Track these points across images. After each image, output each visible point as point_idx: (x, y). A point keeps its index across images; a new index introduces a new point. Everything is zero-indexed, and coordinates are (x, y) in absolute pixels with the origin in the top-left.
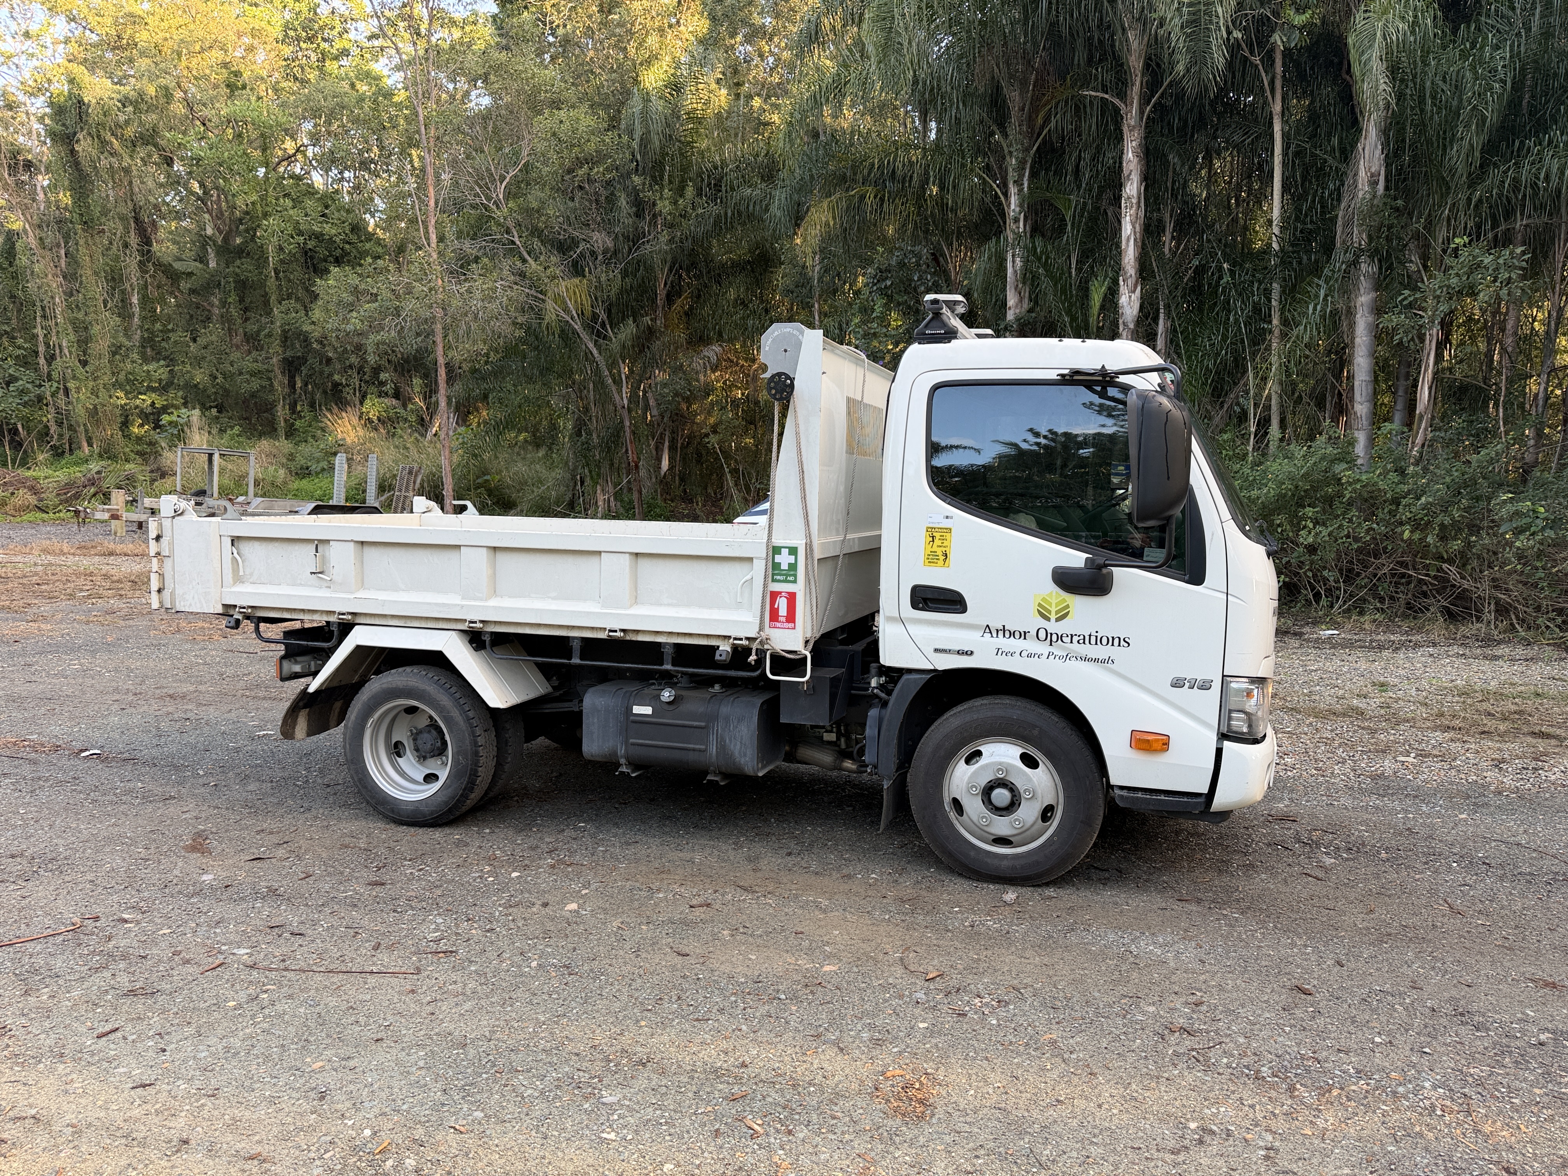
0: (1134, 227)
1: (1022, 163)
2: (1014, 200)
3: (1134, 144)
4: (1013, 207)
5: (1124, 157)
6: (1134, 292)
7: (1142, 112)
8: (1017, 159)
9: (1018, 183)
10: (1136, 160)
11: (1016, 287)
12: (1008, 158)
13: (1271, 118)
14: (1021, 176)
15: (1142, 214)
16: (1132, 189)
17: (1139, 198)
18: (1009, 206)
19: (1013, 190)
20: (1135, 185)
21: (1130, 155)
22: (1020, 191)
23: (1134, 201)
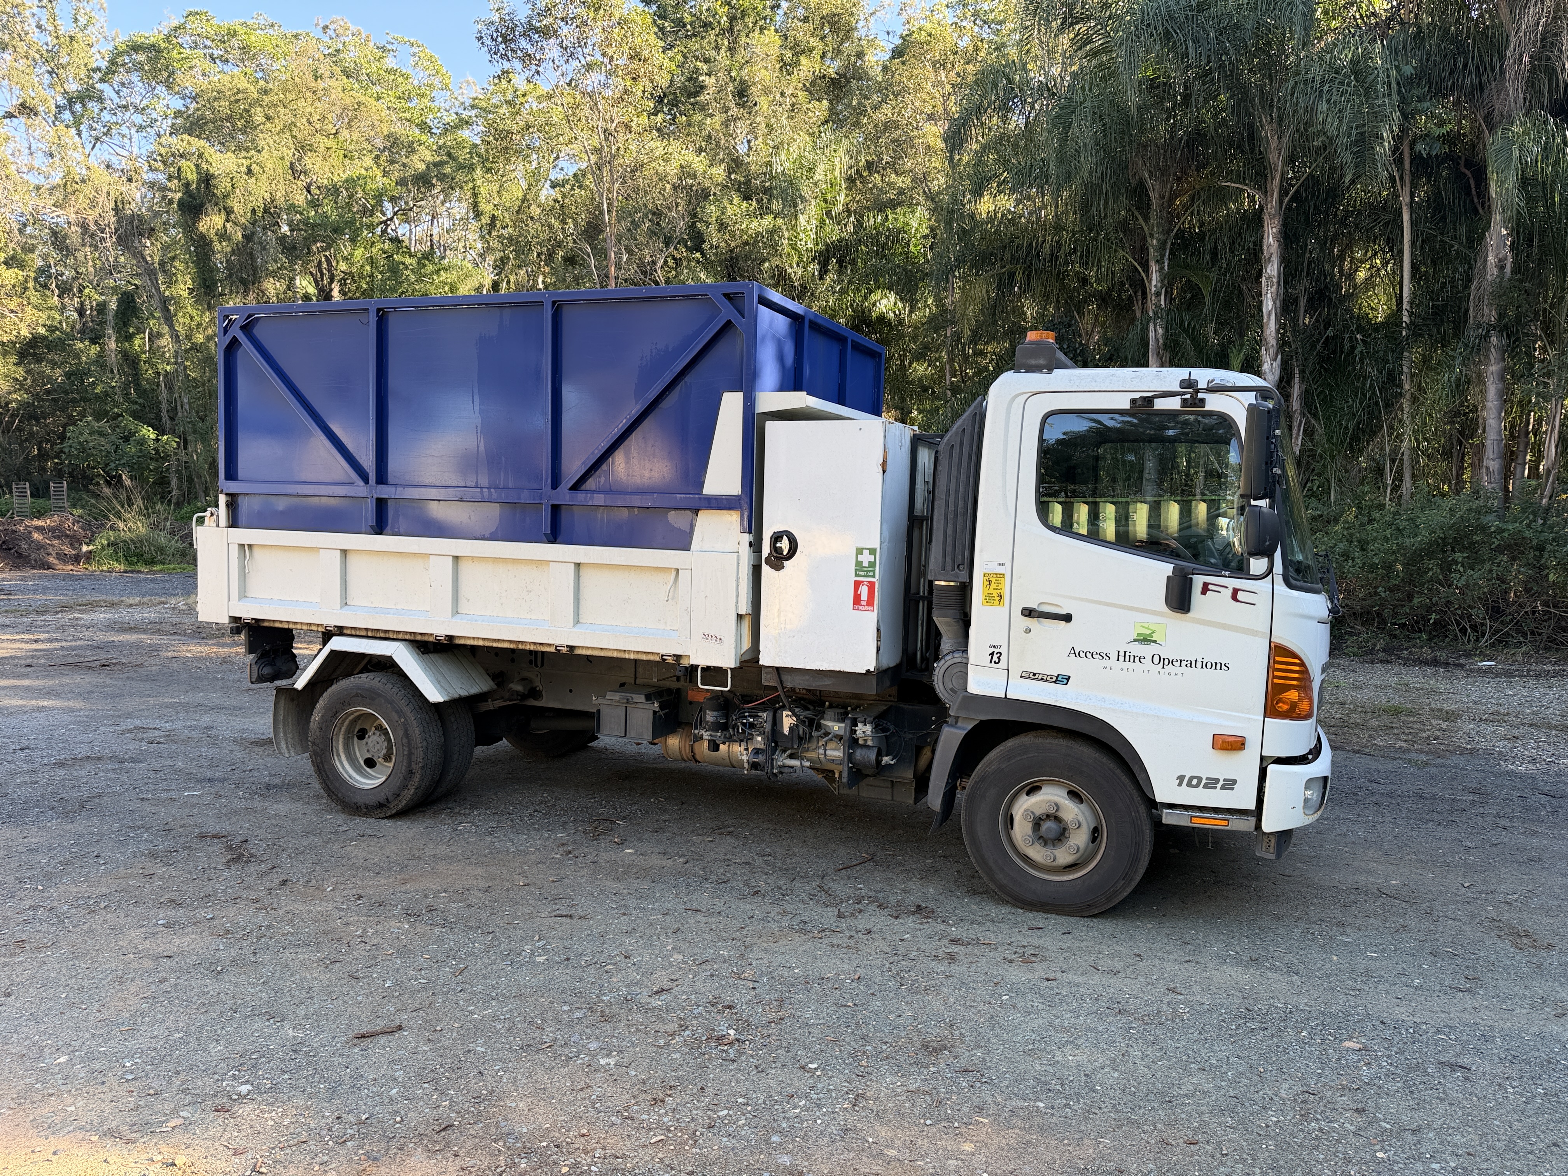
0: (1275, 303)
1: (1162, 245)
2: (1155, 278)
3: (1274, 230)
4: (1154, 283)
5: (1265, 242)
6: (1275, 360)
7: (1281, 202)
8: (1158, 240)
9: (1159, 262)
10: (1276, 244)
11: (1158, 354)
12: (1149, 239)
13: (1401, 208)
14: (1163, 256)
15: (1282, 291)
16: (1272, 269)
17: (1279, 277)
18: (1150, 282)
19: (1154, 267)
20: (1276, 266)
21: (1271, 240)
22: (1161, 269)
23: (1275, 280)
